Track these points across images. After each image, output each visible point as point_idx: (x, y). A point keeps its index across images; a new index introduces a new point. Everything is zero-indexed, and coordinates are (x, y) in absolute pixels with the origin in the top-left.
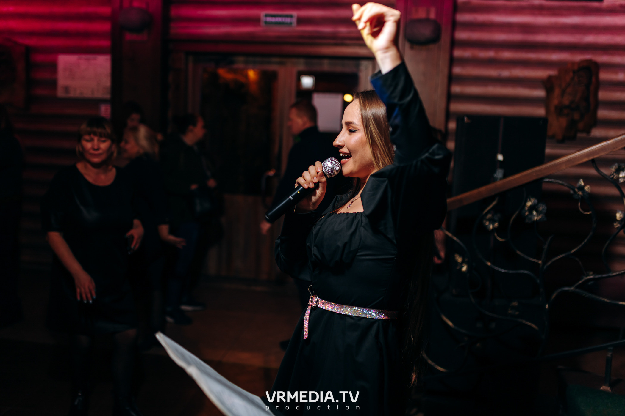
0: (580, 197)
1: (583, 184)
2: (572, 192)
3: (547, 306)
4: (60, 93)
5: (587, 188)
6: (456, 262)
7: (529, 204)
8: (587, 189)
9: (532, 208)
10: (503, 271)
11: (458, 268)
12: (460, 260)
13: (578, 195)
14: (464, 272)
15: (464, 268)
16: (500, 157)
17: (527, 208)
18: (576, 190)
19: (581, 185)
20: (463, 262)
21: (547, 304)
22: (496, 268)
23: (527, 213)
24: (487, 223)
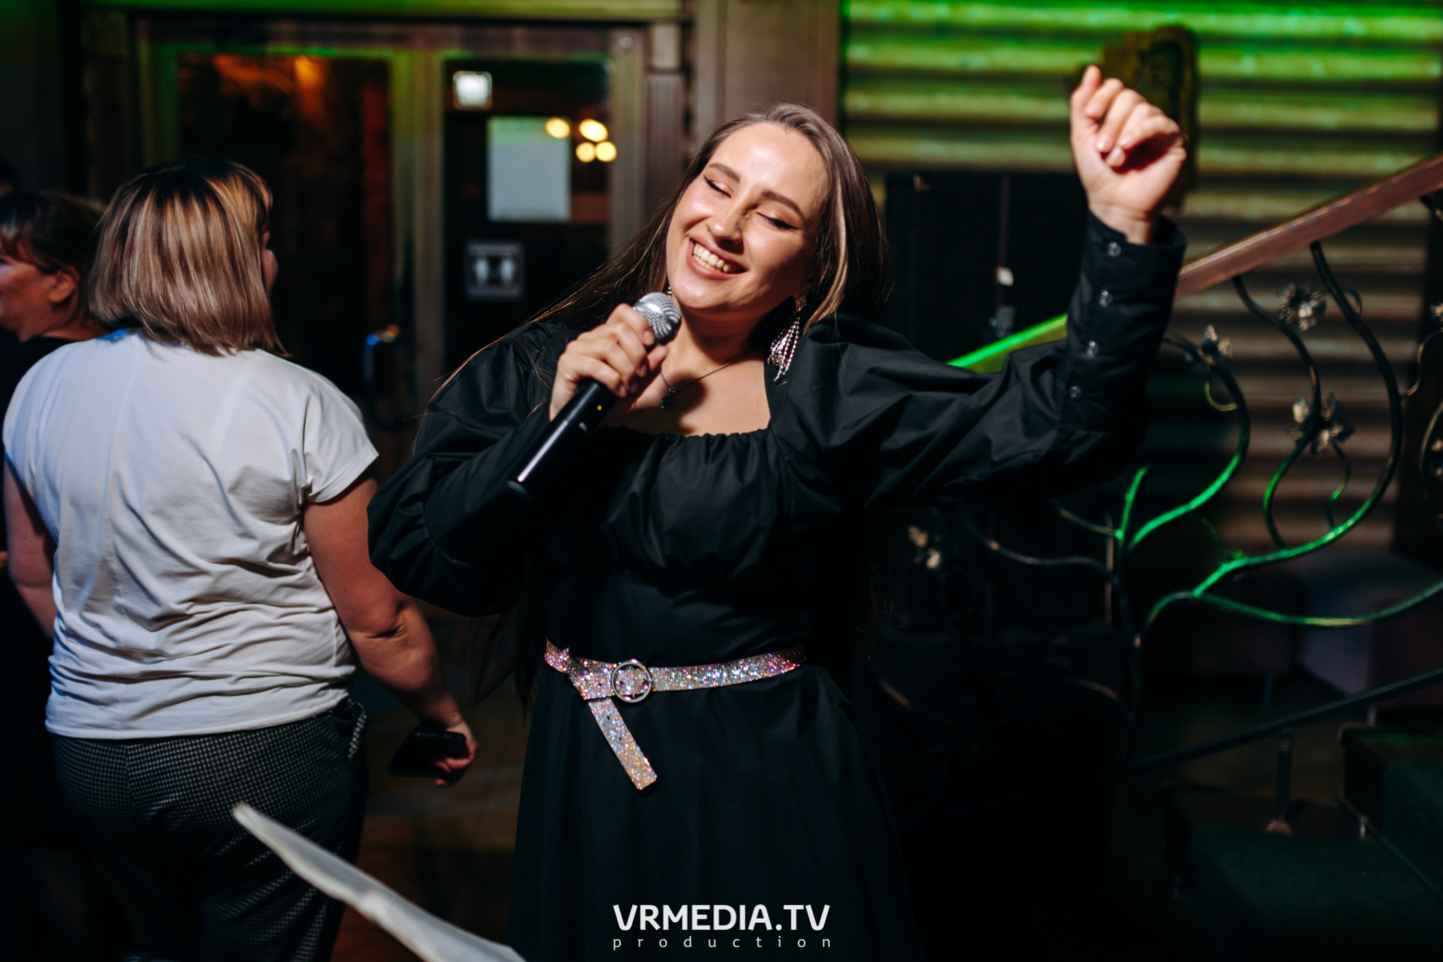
0: (1209, 369)
1: (1214, 337)
2: (1189, 357)
3: (1138, 641)
5: (1224, 347)
6: (912, 546)
8: (1225, 350)
10: (1030, 560)
11: (918, 560)
12: (920, 539)
13: (1205, 364)
14: (932, 572)
15: (934, 560)
16: (1005, 277)
18: (1200, 353)
19: (1210, 339)
20: (930, 545)
21: (1139, 636)
22: (1013, 555)
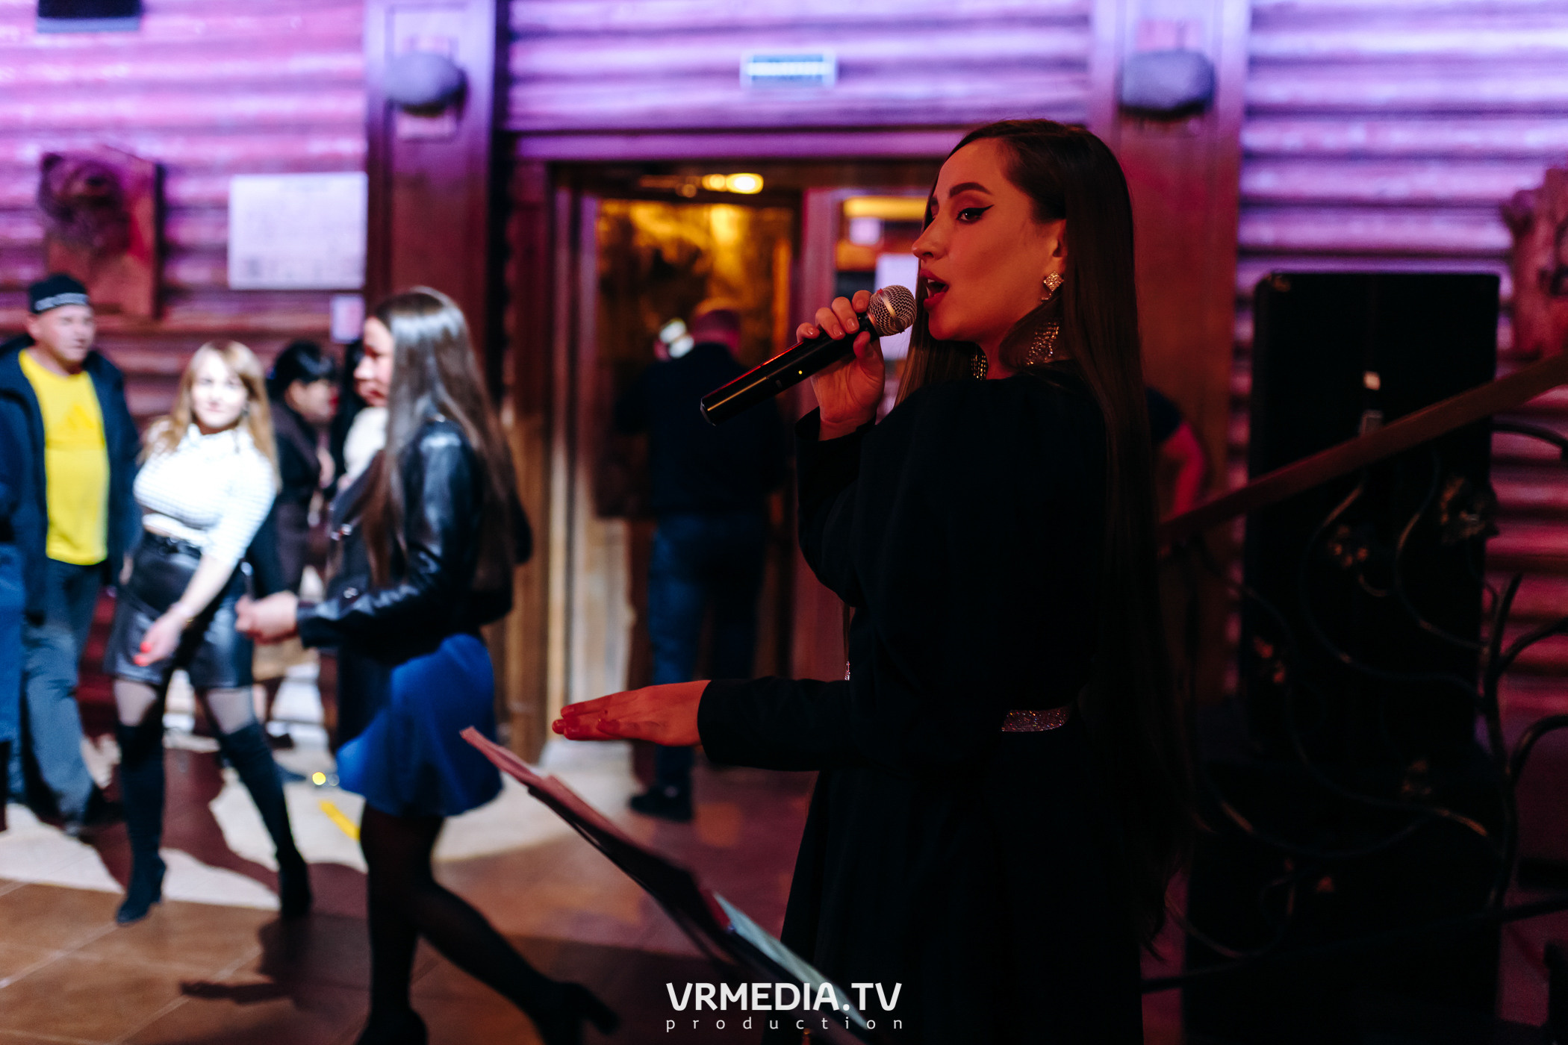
4: (238, 277)
6: (1257, 658)
7: (1449, 495)
9: (1457, 506)
11: (1262, 674)
12: (1267, 651)
14: (1277, 687)
15: (1279, 677)
16: (1372, 381)
17: (1443, 506)
20: (1276, 658)
22: (1367, 669)
23: (1445, 518)
24: (1339, 549)
